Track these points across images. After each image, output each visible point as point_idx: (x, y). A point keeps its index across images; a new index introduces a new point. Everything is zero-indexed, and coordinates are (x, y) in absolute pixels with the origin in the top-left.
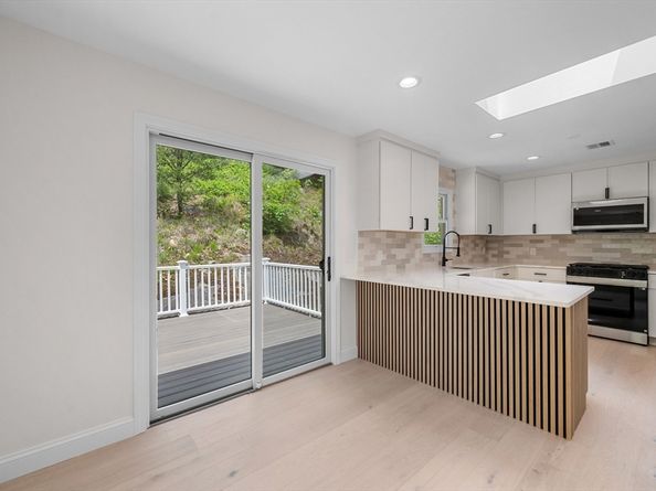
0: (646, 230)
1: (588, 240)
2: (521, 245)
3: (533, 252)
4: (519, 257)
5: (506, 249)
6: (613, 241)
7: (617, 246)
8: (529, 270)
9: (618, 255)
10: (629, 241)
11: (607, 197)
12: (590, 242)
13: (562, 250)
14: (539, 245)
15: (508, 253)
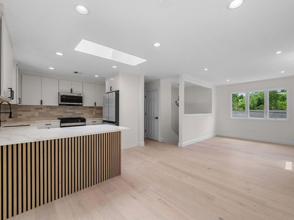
0: (82, 105)
1: (62, 108)
2: (30, 111)
3: (37, 114)
4: (28, 117)
5: (19, 113)
6: (70, 109)
7: (72, 111)
8: (43, 123)
9: (71, 114)
10: (75, 109)
11: (72, 92)
12: (62, 109)
13: (51, 113)
14: (40, 111)
15: (21, 115)
